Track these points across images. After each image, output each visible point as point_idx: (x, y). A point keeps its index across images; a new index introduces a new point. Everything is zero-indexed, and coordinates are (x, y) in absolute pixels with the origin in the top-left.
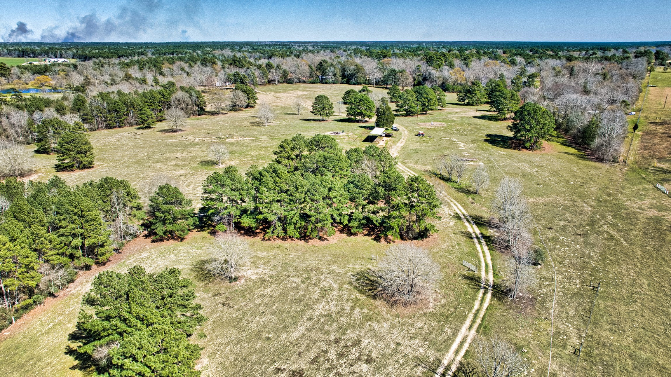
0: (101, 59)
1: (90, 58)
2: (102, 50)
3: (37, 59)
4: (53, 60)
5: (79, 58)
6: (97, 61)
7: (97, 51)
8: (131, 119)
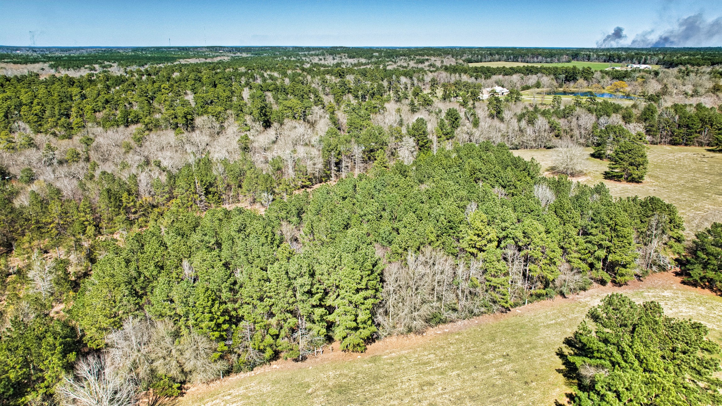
0: (689, 66)
1: (677, 65)
2: (694, 56)
3: (620, 64)
4: (635, 66)
5: (663, 64)
6: (683, 68)
7: (687, 57)
8: (703, 138)
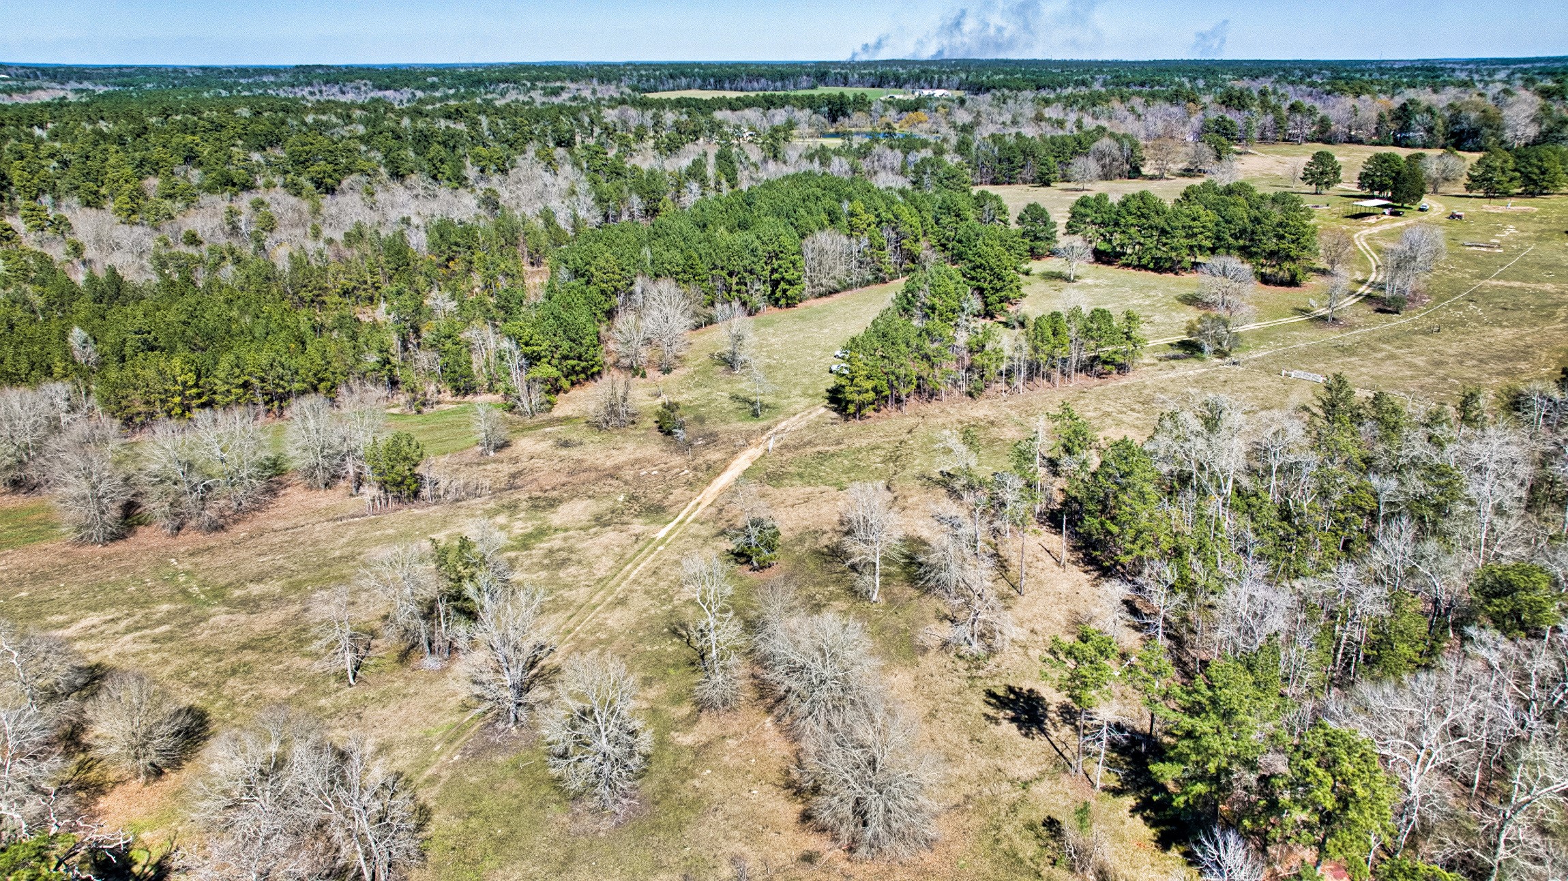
0: (1006, 92)
1: (988, 90)
2: (1012, 74)
3: (902, 90)
4: (926, 92)
5: (969, 89)
6: (998, 94)
7: (1001, 76)
8: (1027, 173)
